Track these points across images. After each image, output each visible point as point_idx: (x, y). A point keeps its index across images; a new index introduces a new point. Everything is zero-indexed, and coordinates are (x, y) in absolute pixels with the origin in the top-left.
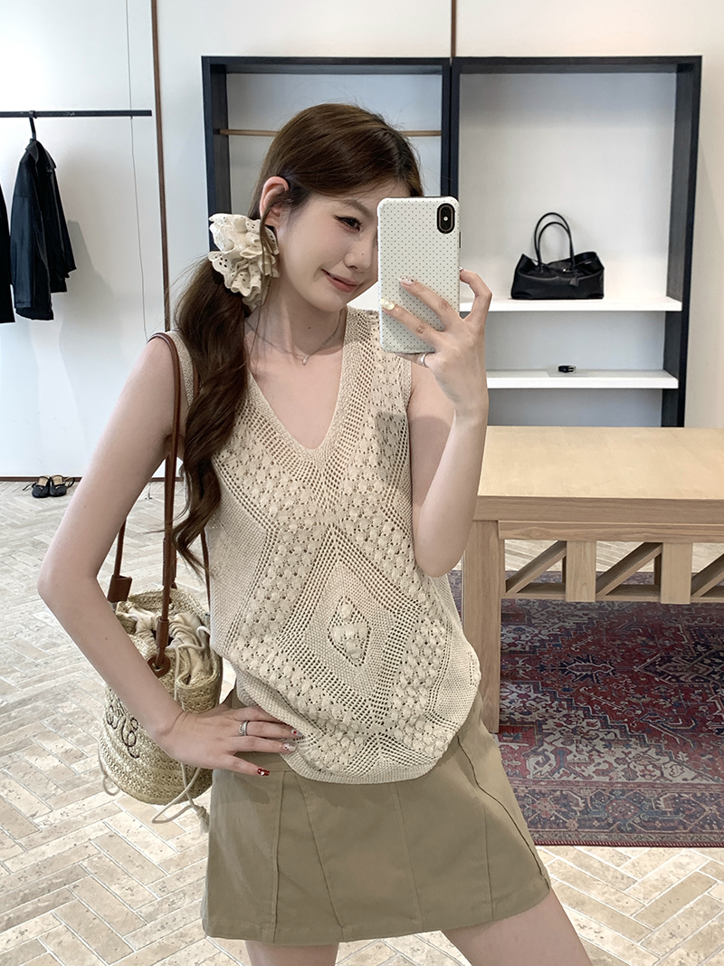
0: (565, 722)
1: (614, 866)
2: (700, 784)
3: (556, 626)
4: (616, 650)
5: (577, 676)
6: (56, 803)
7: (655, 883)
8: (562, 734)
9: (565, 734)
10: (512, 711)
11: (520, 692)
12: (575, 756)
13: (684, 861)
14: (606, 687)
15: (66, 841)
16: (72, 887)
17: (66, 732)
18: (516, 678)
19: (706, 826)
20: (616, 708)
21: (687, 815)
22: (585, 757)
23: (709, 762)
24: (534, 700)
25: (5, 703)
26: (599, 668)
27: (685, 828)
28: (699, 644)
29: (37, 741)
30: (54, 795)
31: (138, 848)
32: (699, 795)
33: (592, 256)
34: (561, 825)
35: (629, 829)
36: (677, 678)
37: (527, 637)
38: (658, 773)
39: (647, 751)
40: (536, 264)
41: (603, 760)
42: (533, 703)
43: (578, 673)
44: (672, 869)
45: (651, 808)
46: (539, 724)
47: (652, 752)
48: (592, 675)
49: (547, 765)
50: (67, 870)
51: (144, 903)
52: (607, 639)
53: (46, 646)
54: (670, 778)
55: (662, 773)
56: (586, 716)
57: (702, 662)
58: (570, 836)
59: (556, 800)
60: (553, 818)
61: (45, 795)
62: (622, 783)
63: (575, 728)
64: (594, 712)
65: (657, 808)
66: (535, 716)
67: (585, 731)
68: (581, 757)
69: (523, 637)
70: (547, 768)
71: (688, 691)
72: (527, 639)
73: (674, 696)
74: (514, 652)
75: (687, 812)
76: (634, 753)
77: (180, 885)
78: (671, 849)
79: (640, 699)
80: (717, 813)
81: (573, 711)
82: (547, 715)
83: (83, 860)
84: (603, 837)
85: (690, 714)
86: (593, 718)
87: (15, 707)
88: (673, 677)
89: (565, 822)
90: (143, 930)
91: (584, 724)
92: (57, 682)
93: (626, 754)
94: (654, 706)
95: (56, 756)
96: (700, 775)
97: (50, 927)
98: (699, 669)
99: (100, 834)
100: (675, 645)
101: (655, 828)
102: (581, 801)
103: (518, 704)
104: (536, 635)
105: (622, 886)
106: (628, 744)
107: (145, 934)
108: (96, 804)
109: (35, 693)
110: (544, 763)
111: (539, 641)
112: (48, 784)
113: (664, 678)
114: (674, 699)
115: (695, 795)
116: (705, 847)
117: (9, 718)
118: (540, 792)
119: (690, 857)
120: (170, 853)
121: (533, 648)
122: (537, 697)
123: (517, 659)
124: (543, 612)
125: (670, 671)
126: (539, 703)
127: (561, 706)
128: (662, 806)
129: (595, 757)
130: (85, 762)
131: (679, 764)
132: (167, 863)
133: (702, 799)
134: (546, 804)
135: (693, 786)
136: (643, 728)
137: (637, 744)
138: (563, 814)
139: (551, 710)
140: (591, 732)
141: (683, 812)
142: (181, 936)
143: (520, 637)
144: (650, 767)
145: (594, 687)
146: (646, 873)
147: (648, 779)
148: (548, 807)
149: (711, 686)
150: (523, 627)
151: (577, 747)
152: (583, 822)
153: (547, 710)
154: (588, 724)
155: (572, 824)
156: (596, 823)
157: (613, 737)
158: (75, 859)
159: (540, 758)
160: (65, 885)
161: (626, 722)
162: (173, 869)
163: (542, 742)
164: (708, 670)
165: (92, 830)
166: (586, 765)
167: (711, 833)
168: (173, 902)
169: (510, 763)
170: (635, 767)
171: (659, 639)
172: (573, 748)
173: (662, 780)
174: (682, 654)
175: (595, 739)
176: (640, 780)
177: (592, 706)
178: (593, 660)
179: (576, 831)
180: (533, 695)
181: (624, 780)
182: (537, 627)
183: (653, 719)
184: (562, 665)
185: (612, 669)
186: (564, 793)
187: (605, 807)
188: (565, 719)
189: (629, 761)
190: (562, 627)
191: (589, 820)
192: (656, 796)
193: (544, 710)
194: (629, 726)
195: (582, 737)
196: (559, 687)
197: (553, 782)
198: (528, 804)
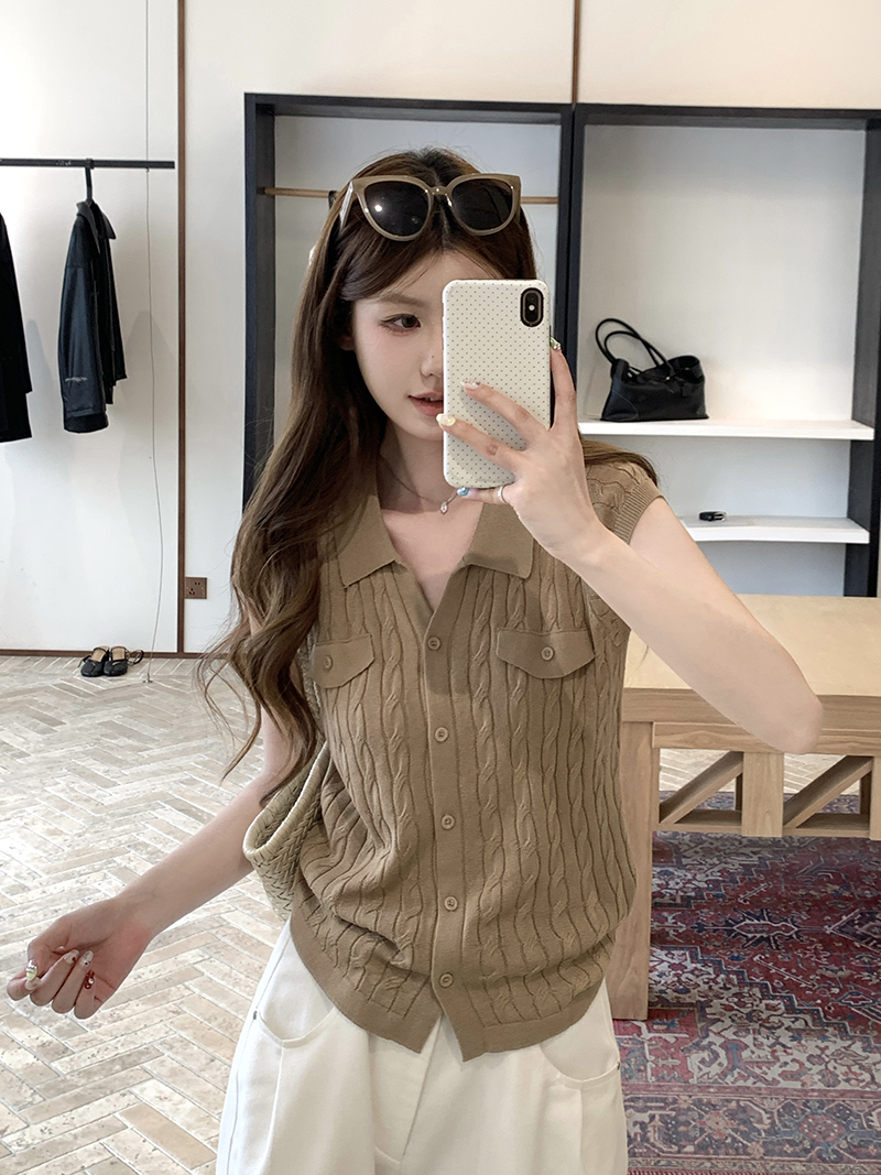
0: (736, 1003)
3: (716, 869)
4: (800, 903)
5: (748, 940)
8: (733, 1021)
9: (738, 1021)
10: (663, 988)
12: (753, 1053)
14: (789, 955)
18: (666, 942)
20: (803, 985)
22: (765, 1053)
24: (692, 972)
26: (778, 928)
34: (741, 1151)
35: (833, 1157)
37: (677, 883)
39: (850, 1046)
41: (791, 1057)
42: (690, 976)
43: (750, 936)
46: (702, 1007)
47: (857, 1047)
48: (768, 938)
49: (715, 1066)
52: (786, 887)
55: (873, 1077)
56: (765, 996)
58: (754, 1166)
59: (732, 1115)
60: (729, 1140)
62: (819, 1091)
63: (750, 1013)
64: (774, 990)
65: (870, 1126)
66: (694, 997)
67: (764, 1016)
68: (762, 1053)
69: (672, 884)
70: (715, 1069)
72: (677, 887)
74: (661, 905)
76: (832, 1048)
79: (836, 972)
81: (746, 989)
82: (711, 994)
84: (799, 1168)
86: (774, 998)
89: (745, 1146)
91: (762, 1006)
93: (823, 1050)
94: (855, 981)
100: (879, 897)
101: (869, 1156)
102: (765, 1116)
103: (671, 978)
104: (689, 881)
106: (823, 1035)
111: (694, 889)
113: (867, 943)
118: (709, 1104)
121: (686, 900)
122: (696, 968)
123: (665, 914)
124: (698, 849)
125: (875, 933)
126: (700, 977)
127: (729, 981)
128: (876, 1123)
129: (781, 1053)
130: (71, 1060)
134: (718, 1119)
136: (843, 1013)
137: (835, 1036)
138: (743, 1134)
139: (715, 987)
140: (772, 1019)
143: (667, 884)
144: (855, 1069)
145: (773, 954)
147: (854, 1086)
148: (719, 1124)
150: (671, 870)
151: (755, 1039)
153: (710, 987)
154: (768, 1007)
155: (756, 1149)
156: (787, 1148)
157: (804, 1025)
159: (705, 1055)
161: (820, 1005)
163: (707, 1031)
166: (769, 1064)
169: (664, 1062)
170: (835, 1068)
171: (856, 888)
172: (748, 1040)
173: (874, 1087)
175: (779, 1027)
176: (843, 1086)
177: (772, 981)
178: (769, 918)
179: (762, 1158)
180: (691, 966)
181: (821, 1086)
182: (689, 870)
183: (856, 1001)
184: (727, 924)
185: (796, 929)
186: (742, 1104)
187: (799, 1125)
188: (736, 1000)
189: (827, 1059)
190: (724, 869)
191: (779, 1143)
192: (867, 1110)
193: (706, 986)
194: (823, 1009)
195: (761, 1025)
196: (725, 954)
197: (726, 1088)
198: (694, 1120)
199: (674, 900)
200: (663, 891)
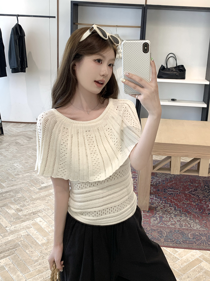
0: (163, 208)
1: (173, 254)
2: (201, 230)
3: (164, 177)
4: (181, 186)
5: (168, 194)
6: (13, 224)
7: (185, 260)
8: (162, 211)
11: (151, 197)
12: (165, 219)
13: (194, 254)
14: (177, 197)
15: (15, 235)
16: (15, 250)
17: (18, 203)
19: (202, 243)
20: (179, 204)
21: (196, 240)
22: (168, 219)
23: (205, 223)
24: (155, 200)
25: (2, 191)
26: (175, 191)
27: (195, 244)
28: (206, 186)
29: (9, 205)
30: (13, 221)
31: (35, 239)
32: (201, 233)
33: (182, 66)
34: (159, 240)
35: (179, 243)
36: (198, 196)
38: (189, 226)
39: (187, 219)
40: (166, 68)
41: (173, 220)
42: (154, 201)
43: (169, 193)
44: (190, 256)
45: (186, 236)
46: (156, 208)
47: (188, 219)
48: (173, 193)
49: (157, 221)
50: (14, 245)
51: (35, 256)
52: (179, 182)
53: (16, 175)
54: (193, 227)
55: (190, 226)
56: (170, 206)
57: (206, 191)
58: (161, 244)
59: (158, 232)
60: (157, 238)
61: (10, 221)
62: (178, 228)
63: (166, 210)
64: (172, 205)
65: (188, 237)
66: (155, 205)
67: (169, 211)
68: (167, 219)
69: (154, 180)
70: (156, 222)
71: (201, 200)
72: (155, 181)
73: (197, 201)
75: (197, 239)
76: (183, 219)
77: (46, 251)
78: (191, 250)
79: (186, 202)
80: (206, 240)
81: (166, 204)
82: (158, 205)
83: (19, 242)
84: (171, 245)
85: (201, 208)
86: (172, 207)
87: (5, 193)
88: (197, 195)
90: (34, 265)
91: (169, 209)
92: (17, 187)
93: (180, 219)
94: (190, 204)
95: (14, 210)
96: (202, 227)
97: (8, 262)
98: (205, 194)
99: (25, 234)
100: (199, 186)
101: (187, 243)
102: (165, 233)
103: (150, 201)
104: (158, 180)
105: (175, 260)
106: (181, 216)
107: (35, 266)
108: (24, 225)
109: (11, 190)
110: (156, 220)
111: (158, 182)
112: (11, 218)
113: (194, 196)
114: (197, 203)
115: (199, 233)
116: (201, 250)
117: (2, 196)
118: (154, 229)
119: (196, 253)
120: (44, 241)
121: (156, 184)
122: (156, 199)
123: (151, 187)
125: (196, 194)
126: (157, 201)
127: (163, 202)
128: (189, 236)
129: (171, 219)
130: (22, 212)
131: (196, 223)
132: (43, 244)
133: (201, 235)
134: (155, 233)
135: (199, 230)
136: (186, 211)
137: (184, 216)
138: (160, 237)
139: (159, 204)
140: (171, 211)
141: (195, 239)
142: (45, 268)
144: (187, 224)
145: (173, 197)
146: (183, 257)
147: (186, 227)
149: (208, 199)
150: (154, 177)
151: (166, 216)
152: (166, 240)
153: (158, 204)
154: (170, 209)
155: (162, 240)
156: (169, 240)
157: (177, 214)
158: (17, 241)
159: (155, 219)
160: (13, 249)
161: (181, 209)
162: (44, 247)
163: (156, 213)
164: (208, 194)
165: (22, 233)
166: (168, 222)
167: (203, 246)
168: (44, 257)
169: (146, 220)
170: (183, 223)
171: (194, 184)
172: (165, 216)
173: (190, 228)
174: (200, 189)
175: (172, 213)
176: (184, 227)
177: (172, 203)
178: (174, 189)
179: (163, 242)
180: (155, 199)
181: (179, 227)
182: (158, 177)
183: (190, 209)
184: (164, 190)
185: (179, 192)
186: (161, 230)
187: (173, 235)
188: (163, 207)
189: (181, 221)
190: (166, 178)
191: (167, 239)
192: (188, 233)
193: (157, 203)
194: (182, 210)
195: (168, 213)
196: (163, 197)
197: (158, 226)
198: (150, 233)
199: (154, 184)
200: (152, 182)
